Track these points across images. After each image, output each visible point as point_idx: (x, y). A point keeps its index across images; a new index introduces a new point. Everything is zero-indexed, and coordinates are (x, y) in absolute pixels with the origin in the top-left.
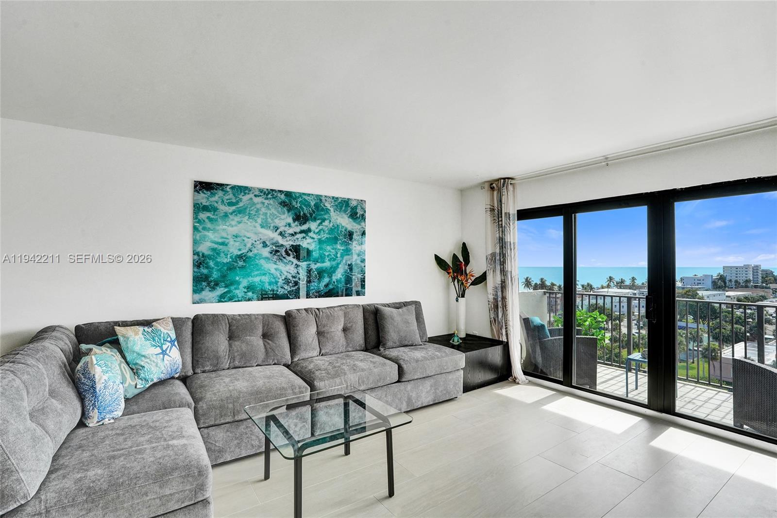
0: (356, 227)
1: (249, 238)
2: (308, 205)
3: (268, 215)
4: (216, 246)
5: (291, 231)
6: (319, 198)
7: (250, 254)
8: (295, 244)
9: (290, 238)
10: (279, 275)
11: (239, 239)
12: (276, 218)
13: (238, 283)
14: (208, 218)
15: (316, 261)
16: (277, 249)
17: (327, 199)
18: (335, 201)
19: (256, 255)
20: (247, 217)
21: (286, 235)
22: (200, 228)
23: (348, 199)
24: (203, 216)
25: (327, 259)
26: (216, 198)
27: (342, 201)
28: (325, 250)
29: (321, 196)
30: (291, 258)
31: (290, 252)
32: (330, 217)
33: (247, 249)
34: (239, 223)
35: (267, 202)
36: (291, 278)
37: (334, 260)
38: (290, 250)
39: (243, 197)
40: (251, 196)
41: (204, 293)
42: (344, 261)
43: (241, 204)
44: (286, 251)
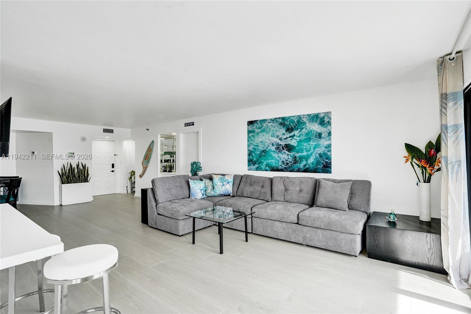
0: (324, 130)
1: (266, 142)
2: (293, 122)
3: (274, 130)
4: (255, 147)
5: (285, 137)
6: (299, 117)
7: (267, 150)
8: (287, 143)
9: (284, 141)
10: (279, 159)
11: (263, 143)
12: (278, 132)
13: (263, 163)
14: (252, 135)
15: (298, 152)
16: (278, 146)
17: (304, 116)
18: (309, 116)
19: (269, 150)
20: (266, 133)
21: (282, 139)
22: (250, 140)
23: (318, 114)
24: (250, 135)
25: (304, 151)
26: (254, 127)
27: (314, 115)
28: (303, 145)
29: (301, 115)
30: (285, 151)
31: (284, 148)
32: (306, 126)
33: (266, 148)
34: (263, 136)
35: (273, 124)
36: (285, 161)
37: (309, 151)
38: (284, 147)
39: (264, 124)
40: (267, 123)
41: (251, 166)
42: (316, 152)
43: (263, 128)
44: (283, 147)
